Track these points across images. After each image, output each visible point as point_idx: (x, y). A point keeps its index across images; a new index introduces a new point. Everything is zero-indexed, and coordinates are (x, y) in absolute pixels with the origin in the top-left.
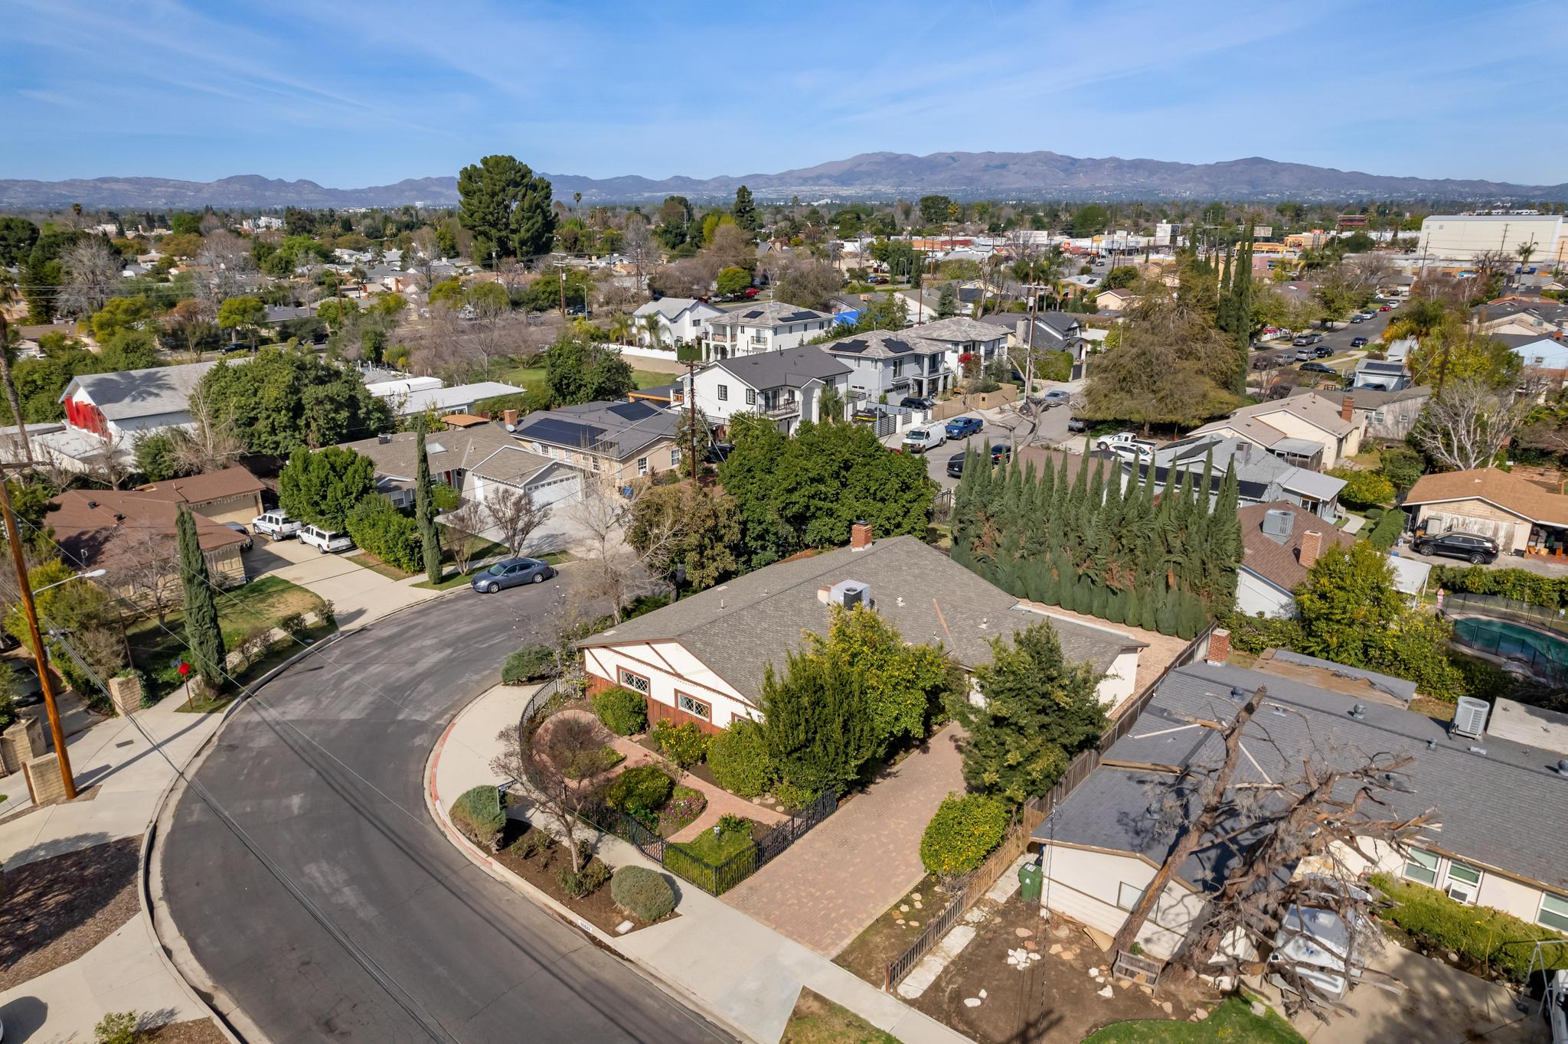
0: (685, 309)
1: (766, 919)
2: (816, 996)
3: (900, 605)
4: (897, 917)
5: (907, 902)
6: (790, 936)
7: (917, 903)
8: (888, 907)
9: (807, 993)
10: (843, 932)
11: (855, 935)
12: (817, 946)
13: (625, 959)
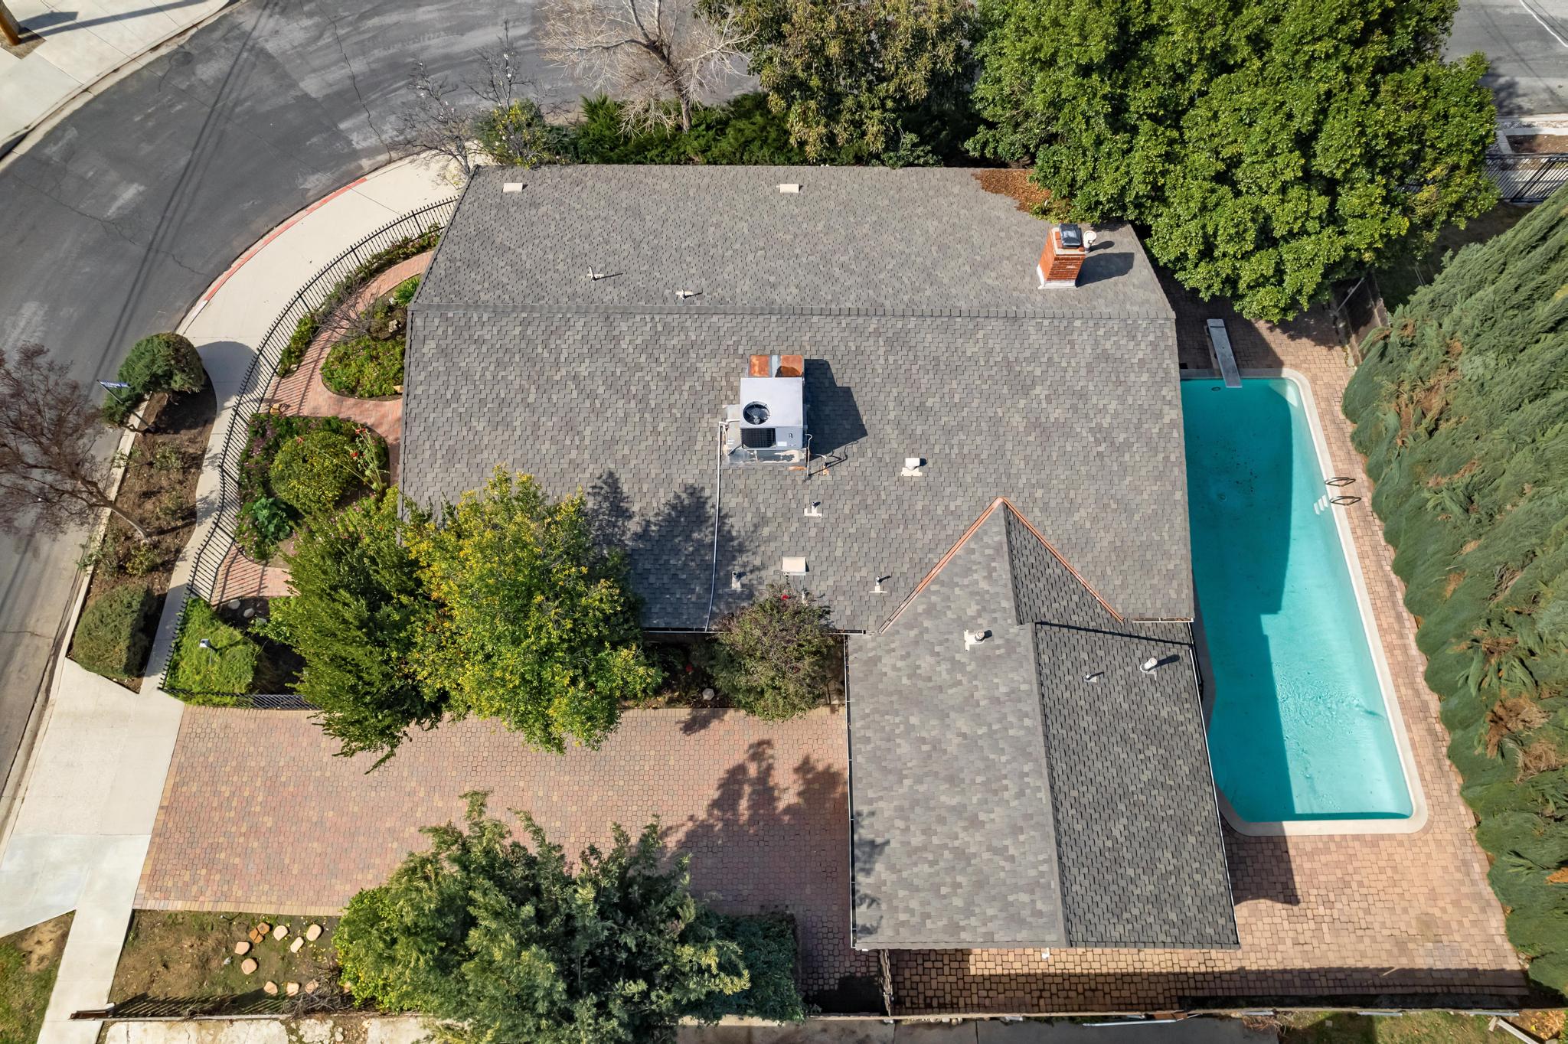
1: (176, 786)
2: (65, 936)
3: (906, 472)
4: (253, 935)
5: (295, 926)
6: (157, 833)
7: (299, 942)
8: (271, 910)
9: (65, 922)
10: (195, 889)
11: (194, 907)
12: (153, 877)
13: (48, 690)
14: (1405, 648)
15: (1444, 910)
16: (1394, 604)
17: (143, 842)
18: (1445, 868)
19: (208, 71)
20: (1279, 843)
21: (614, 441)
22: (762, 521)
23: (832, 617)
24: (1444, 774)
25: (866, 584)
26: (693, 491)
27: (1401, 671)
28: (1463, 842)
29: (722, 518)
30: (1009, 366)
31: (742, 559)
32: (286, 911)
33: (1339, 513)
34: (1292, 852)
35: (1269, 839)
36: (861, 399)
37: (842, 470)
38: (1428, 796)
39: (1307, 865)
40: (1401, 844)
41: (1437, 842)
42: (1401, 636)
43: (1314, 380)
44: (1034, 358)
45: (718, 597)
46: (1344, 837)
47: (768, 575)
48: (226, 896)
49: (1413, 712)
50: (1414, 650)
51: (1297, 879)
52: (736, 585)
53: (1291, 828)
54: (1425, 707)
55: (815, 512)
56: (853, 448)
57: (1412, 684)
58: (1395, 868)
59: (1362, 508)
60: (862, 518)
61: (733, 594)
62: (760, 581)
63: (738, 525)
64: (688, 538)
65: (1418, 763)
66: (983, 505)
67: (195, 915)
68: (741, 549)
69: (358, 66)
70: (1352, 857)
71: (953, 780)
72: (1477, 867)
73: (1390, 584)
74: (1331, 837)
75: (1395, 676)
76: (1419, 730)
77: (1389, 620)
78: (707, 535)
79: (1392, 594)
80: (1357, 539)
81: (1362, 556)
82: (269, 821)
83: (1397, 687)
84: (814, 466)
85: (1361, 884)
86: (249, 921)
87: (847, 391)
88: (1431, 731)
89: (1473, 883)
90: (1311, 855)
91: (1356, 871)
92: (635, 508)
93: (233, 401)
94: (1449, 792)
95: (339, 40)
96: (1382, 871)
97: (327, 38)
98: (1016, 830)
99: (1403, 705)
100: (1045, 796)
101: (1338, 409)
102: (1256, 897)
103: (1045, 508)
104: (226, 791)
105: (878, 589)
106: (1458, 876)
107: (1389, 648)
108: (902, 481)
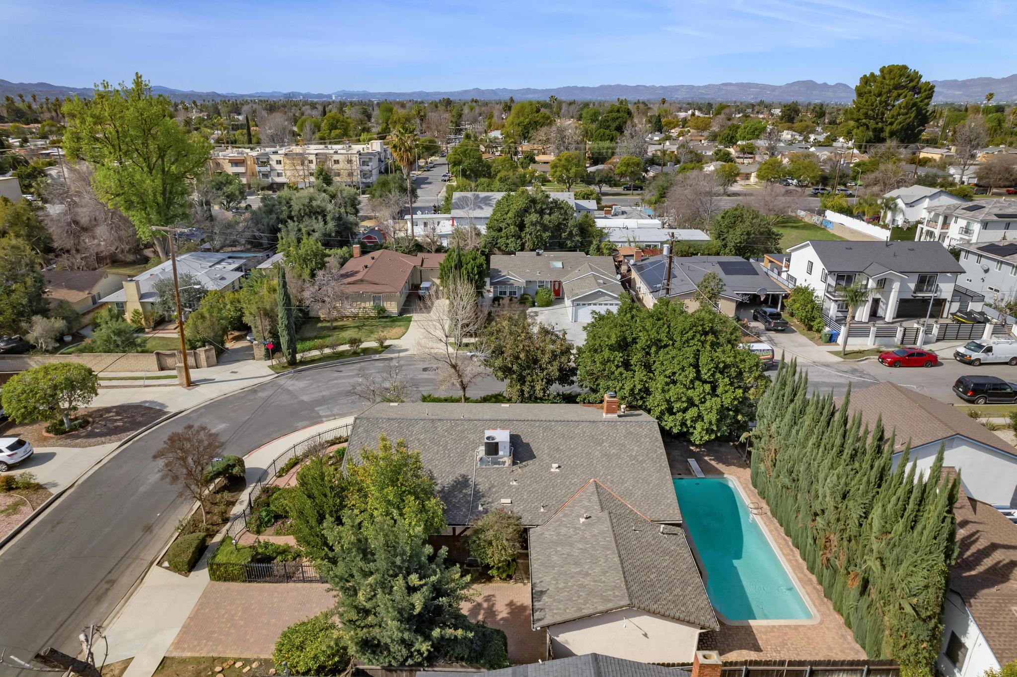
0: (925, 197)
1: (198, 610)
2: (125, 668)
3: (552, 470)
4: (224, 665)
5: (247, 662)
6: (184, 627)
7: (248, 668)
8: (236, 656)
9: (127, 662)
10: (198, 648)
11: (196, 655)
12: (179, 643)
13: (142, 579)
14: (797, 561)
15: (837, 654)
16: (789, 546)
17: (177, 631)
18: (833, 638)
19: (262, 395)
20: (749, 630)
21: (432, 460)
22: (493, 486)
23: (522, 520)
24: (824, 603)
25: (537, 508)
26: (464, 476)
27: (796, 568)
28: (840, 628)
29: (475, 485)
30: (593, 437)
31: (483, 500)
32: (243, 656)
33: (758, 519)
34: (755, 632)
35: (743, 627)
36: (534, 446)
37: (526, 469)
38: (819, 611)
39: (764, 637)
40: (809, 629)
41: (828, 628)
42: (794, 556)
43: (739, 478)
44: (602, 434)
45: (472, 513)
46: (780, 626)
47: (495, 505)
48: (213, 650)
49: (804, 582)
50: (801, 560)
51: (760, 642)
52: (480, 508)
53: (752, 623)
54: (810, 580)
55: (515, 483)
56: (530, 462)
57: (803, 573)
58: (808, 638)
59: (768, 516)
60: (535, 485)
61: (480, 512)
62: (491, 507)
63: (481, 488)
64: (461, 492)
65: (812, 600)
66: (586, 482)
67: (195, 658)
68: (483, 496)
69: (325, 393)
70: (786, 634)
71: (576, 564)
72: (849, 637)
73: (785, 540)
74: (774, 627)
75: (794, 570)
76: (809, 588)
77: (787, 551)
78: (469, 491)
79: (787, 543)
80: (767, 526)
81: (771, 531)
82: (242, 623)
83: (796, 574)
84: (515, 467)
85: (792, 644)
86: (223, 660)
87: (528, 444)
88: (815, 588)
89: (849, 643)
90: (765, 633)
91: (789, 639)
92: (439, 482)
93: (254, 485)
94: (829, 609)
95: (319, 387)
96: (802, 639)
97: (314, 386)
98: (605, 573)
99: (800, 580)
100: (617, 559)
101: (751, 486)
102: (740, 648)
103: (612, 482)
104: (223, 612)
105: (542, 510)
106: (841, 641)
107: (789, 561)
108: (552, 473)
